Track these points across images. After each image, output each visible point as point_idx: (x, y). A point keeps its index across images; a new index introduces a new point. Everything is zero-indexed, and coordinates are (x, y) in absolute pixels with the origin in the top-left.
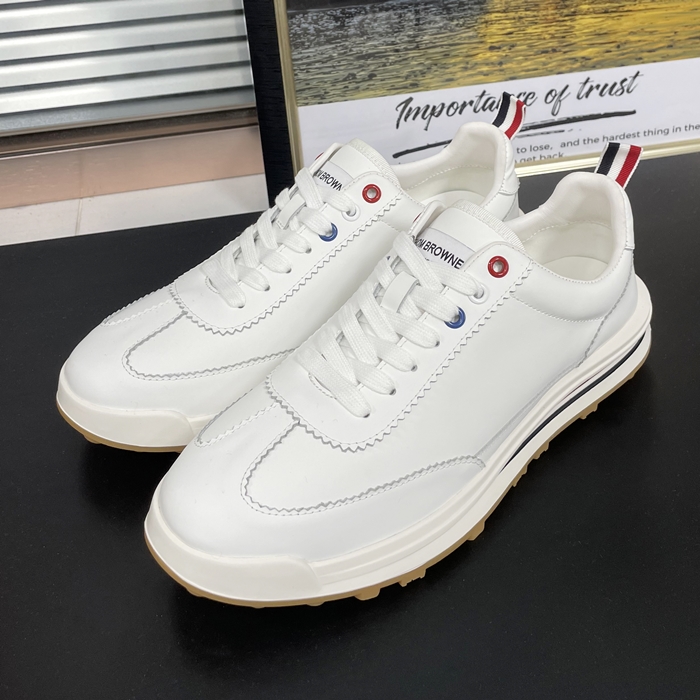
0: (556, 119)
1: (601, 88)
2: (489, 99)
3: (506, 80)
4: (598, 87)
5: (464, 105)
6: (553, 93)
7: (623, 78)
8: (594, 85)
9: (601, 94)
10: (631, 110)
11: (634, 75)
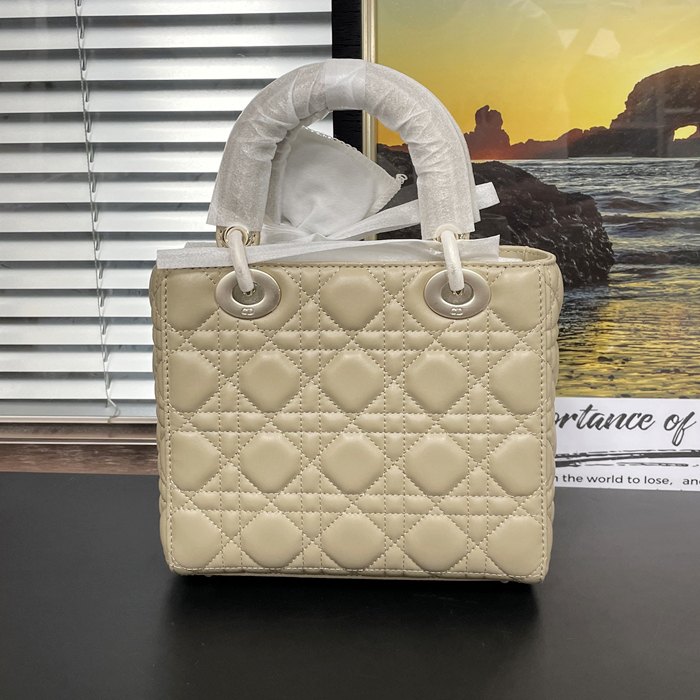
0: (678, 449)
2: (596, 415)
3: (617, 397)
5: (566, 417)
6: (676, 418)
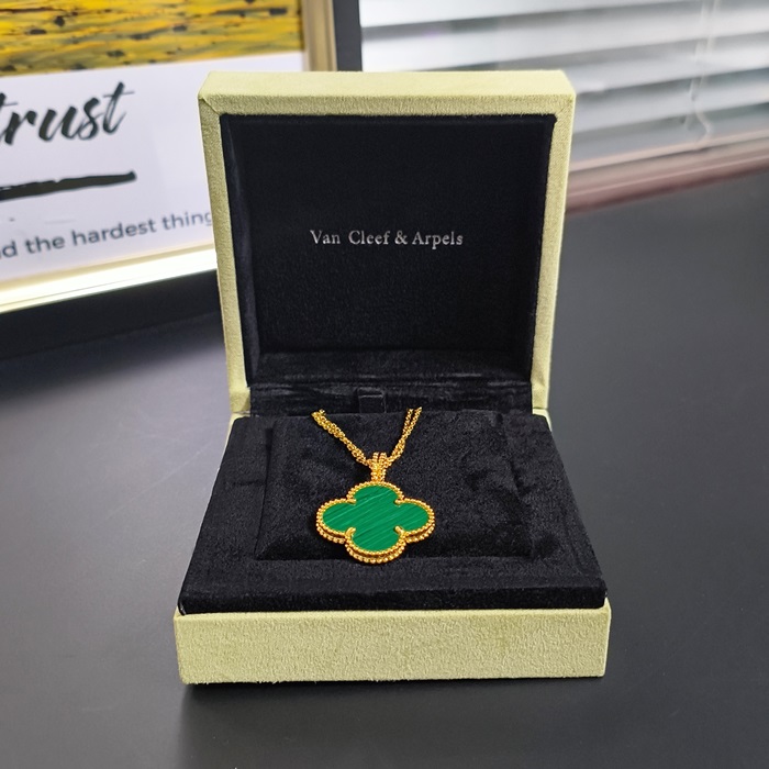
1: (39, 120)
4: (31, 117)
7: (88, 98)
8: (22, 113)
9: (43, 134)
10: (123, 171)
11: (112, 90)
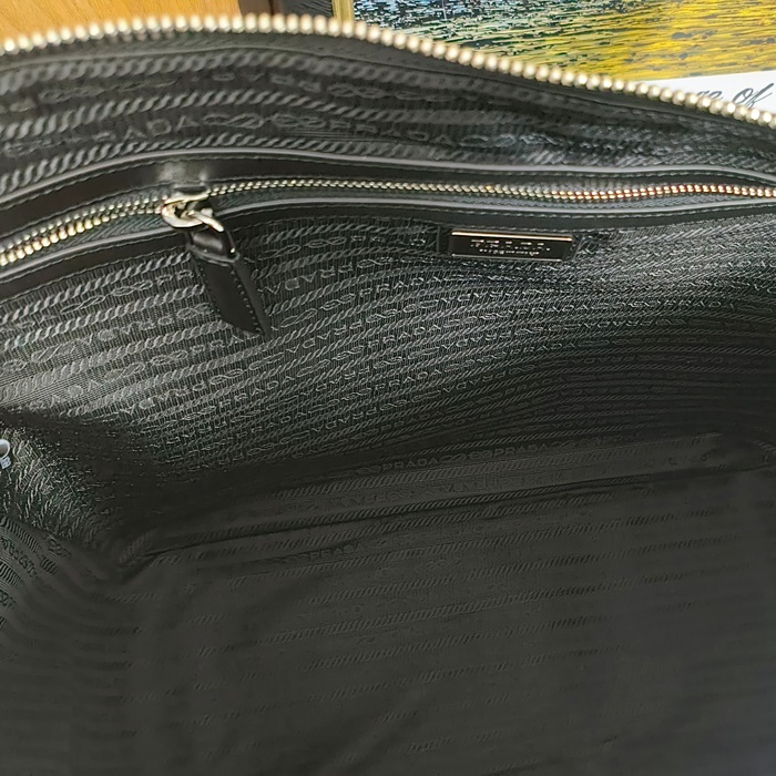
3: (685, 76)
